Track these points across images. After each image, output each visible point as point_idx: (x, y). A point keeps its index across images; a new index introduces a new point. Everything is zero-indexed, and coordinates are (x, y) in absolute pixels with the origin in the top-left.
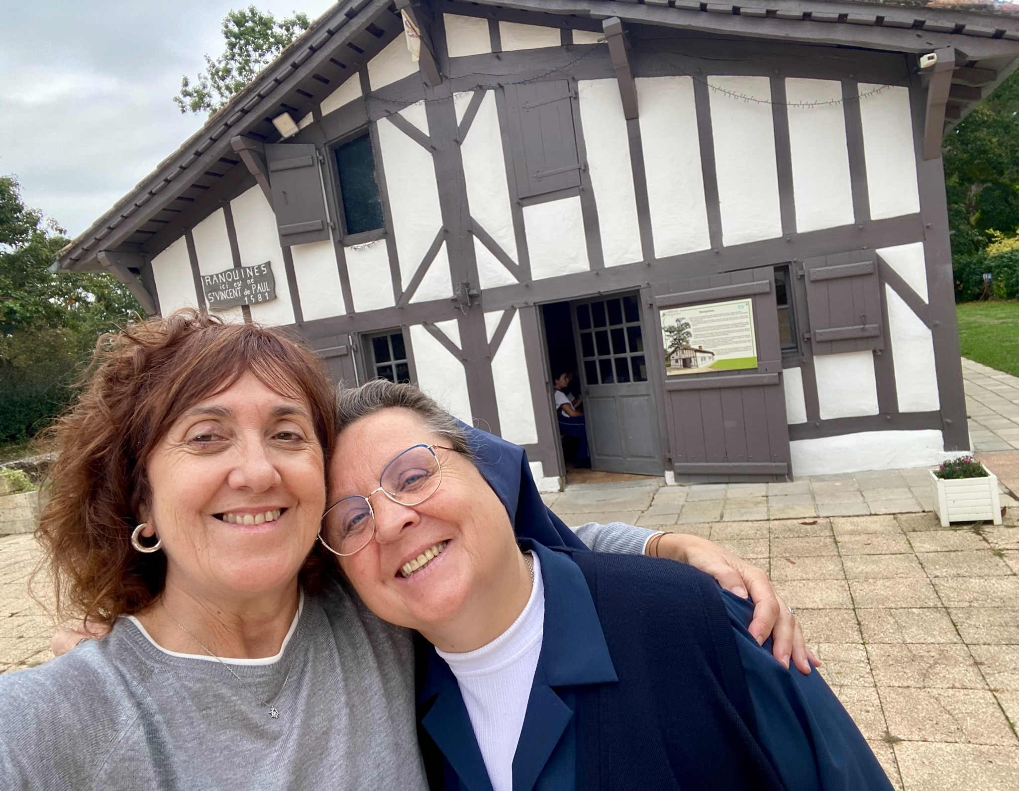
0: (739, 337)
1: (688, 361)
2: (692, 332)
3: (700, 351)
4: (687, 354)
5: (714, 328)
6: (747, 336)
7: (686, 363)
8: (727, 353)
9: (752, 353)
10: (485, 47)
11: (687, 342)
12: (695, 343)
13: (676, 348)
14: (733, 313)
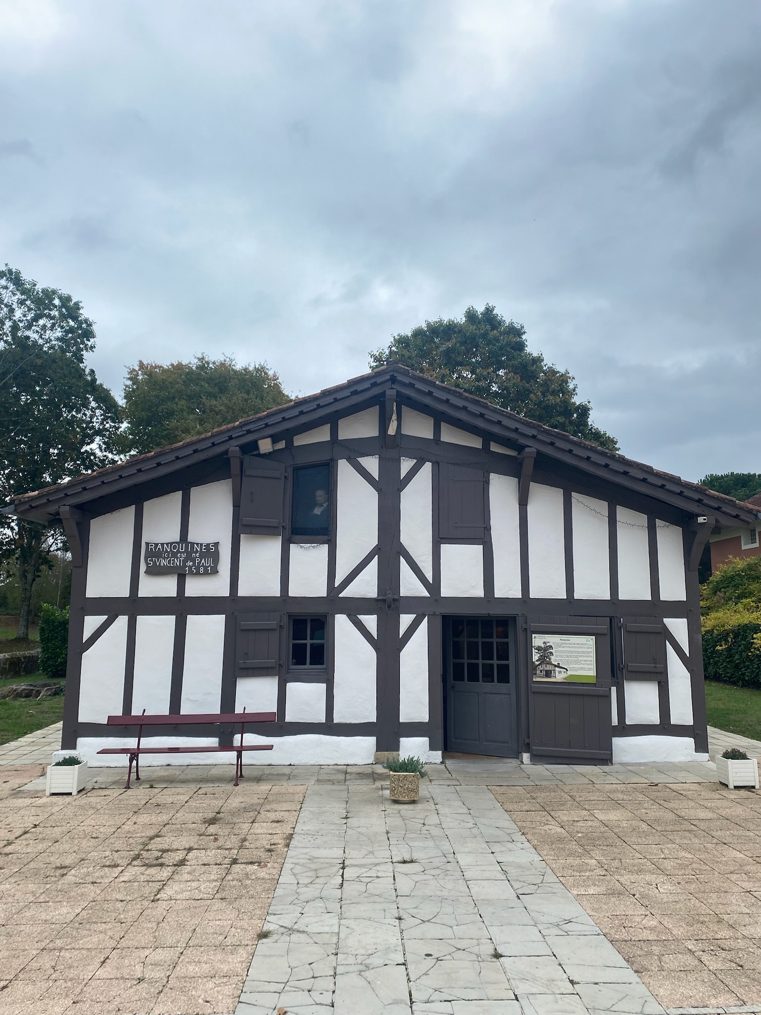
0: (586, 661)
1: (549, 672)
2: (553, 653)
3: (558, 666)
4: (549, 668)
5: (569, 652)
6: (591, 661)
7: (548, 674)
8: (576, 670)
9: (593, 673)
10: (428, 434)
11: (550, 659)
12: (556, 660)
13: (542, 662)
14: (582, 644)
